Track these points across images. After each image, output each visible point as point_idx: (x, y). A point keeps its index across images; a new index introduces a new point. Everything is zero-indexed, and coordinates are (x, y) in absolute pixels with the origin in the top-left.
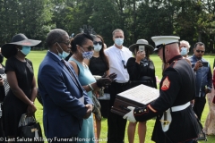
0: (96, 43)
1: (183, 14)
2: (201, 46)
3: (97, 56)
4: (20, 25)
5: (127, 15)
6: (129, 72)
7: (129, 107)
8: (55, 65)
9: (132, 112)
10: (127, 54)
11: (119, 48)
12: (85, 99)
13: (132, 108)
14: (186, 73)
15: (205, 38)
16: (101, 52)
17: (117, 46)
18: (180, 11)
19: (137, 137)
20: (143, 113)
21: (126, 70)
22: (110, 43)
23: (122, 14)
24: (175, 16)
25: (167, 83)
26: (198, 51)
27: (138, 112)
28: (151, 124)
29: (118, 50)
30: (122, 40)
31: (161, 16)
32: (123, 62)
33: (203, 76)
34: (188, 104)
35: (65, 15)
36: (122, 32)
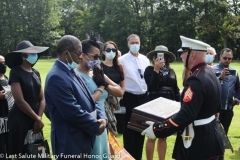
0: (109, 50)
1: (206, 17)
2: (228, 53)
3: (110, 65)
4: (24, 31)
5: (143, 19)
6: (147, 82)
7: (148, 122)
8: (63, 75)
9: (151, 128)
10: (144, 62)
11: (135, 55)
12: (98, 113)
13: (151, 123)
14: (210, 83)
15: (231, 44)
16: (115, 60)
17: (132, 53)
18: (203, 13)
19: (156, 154)
20: (163, 129)
21: (143, 80)
22: (125, 50)
23: (138, 17)
24: (197, 20)
25: (189, 94)
26: (225, 58)
27: (157, 127)
28: (171, 140)
29: (134, 58)
30: (138, 47)
31: (181, 19)
32: (139, 71)
33: (230, 86)
34: (213, 118)
35: (75, 19)
36: (137, 38)
